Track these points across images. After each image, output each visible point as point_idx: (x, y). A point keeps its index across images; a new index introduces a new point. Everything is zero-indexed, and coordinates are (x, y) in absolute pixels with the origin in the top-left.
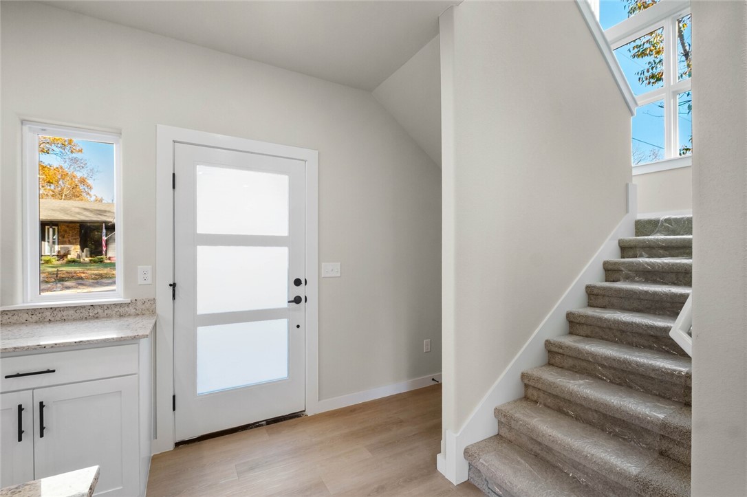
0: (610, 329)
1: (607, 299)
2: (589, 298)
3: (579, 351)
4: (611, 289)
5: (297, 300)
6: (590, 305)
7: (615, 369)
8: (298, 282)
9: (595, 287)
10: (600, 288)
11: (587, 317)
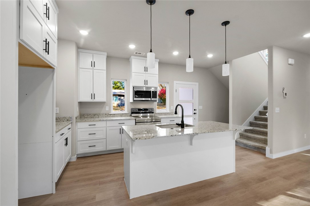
0: (264, 119)
1: (263, 114)
2: (260, 114)
3: (257, 123)
4: (264, 111)
5: (195, 114)
6: (260, 115)
7: (264, 125)
8: (195, 110)
9: (261, 111)
10: (262, 111)
11: (259, 117)
